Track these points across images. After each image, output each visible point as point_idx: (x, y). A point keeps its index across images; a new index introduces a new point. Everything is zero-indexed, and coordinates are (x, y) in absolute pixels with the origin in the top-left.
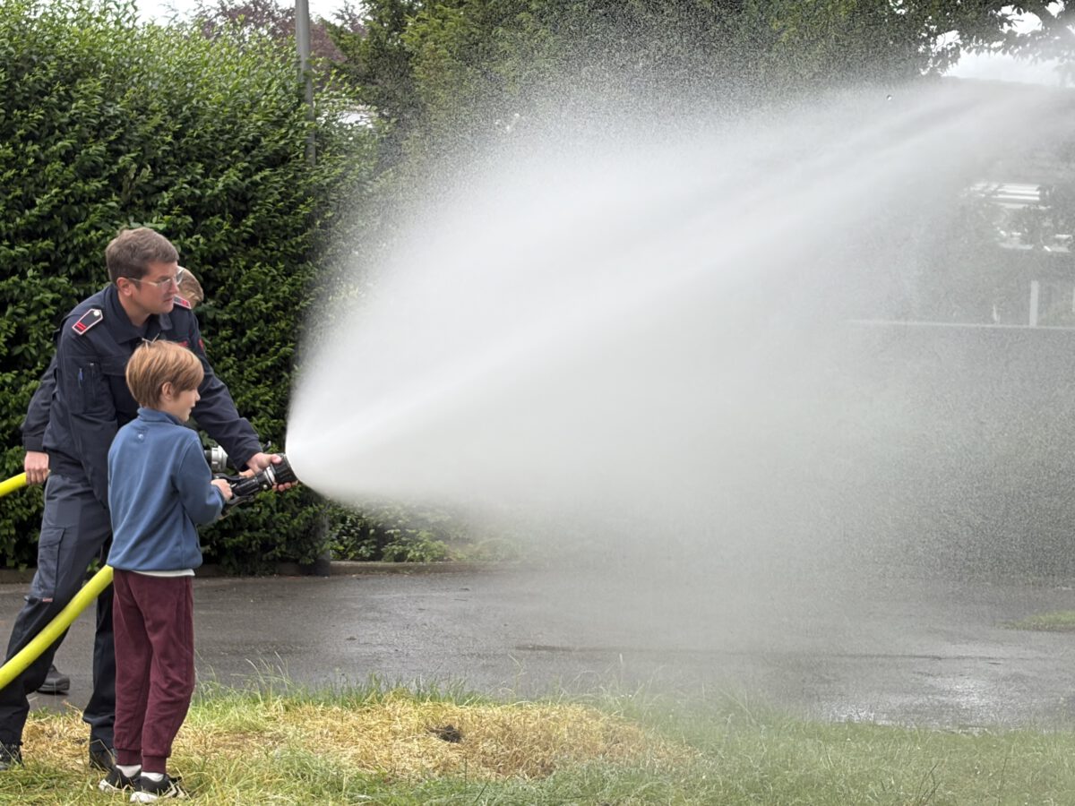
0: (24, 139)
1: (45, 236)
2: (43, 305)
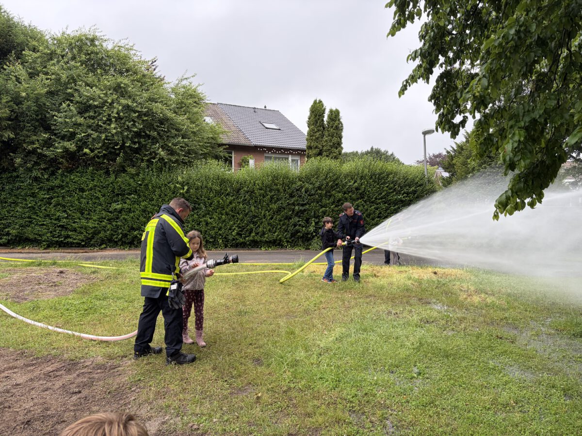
0: (381, 184)
1: (384, 198)
2: (383, 208)
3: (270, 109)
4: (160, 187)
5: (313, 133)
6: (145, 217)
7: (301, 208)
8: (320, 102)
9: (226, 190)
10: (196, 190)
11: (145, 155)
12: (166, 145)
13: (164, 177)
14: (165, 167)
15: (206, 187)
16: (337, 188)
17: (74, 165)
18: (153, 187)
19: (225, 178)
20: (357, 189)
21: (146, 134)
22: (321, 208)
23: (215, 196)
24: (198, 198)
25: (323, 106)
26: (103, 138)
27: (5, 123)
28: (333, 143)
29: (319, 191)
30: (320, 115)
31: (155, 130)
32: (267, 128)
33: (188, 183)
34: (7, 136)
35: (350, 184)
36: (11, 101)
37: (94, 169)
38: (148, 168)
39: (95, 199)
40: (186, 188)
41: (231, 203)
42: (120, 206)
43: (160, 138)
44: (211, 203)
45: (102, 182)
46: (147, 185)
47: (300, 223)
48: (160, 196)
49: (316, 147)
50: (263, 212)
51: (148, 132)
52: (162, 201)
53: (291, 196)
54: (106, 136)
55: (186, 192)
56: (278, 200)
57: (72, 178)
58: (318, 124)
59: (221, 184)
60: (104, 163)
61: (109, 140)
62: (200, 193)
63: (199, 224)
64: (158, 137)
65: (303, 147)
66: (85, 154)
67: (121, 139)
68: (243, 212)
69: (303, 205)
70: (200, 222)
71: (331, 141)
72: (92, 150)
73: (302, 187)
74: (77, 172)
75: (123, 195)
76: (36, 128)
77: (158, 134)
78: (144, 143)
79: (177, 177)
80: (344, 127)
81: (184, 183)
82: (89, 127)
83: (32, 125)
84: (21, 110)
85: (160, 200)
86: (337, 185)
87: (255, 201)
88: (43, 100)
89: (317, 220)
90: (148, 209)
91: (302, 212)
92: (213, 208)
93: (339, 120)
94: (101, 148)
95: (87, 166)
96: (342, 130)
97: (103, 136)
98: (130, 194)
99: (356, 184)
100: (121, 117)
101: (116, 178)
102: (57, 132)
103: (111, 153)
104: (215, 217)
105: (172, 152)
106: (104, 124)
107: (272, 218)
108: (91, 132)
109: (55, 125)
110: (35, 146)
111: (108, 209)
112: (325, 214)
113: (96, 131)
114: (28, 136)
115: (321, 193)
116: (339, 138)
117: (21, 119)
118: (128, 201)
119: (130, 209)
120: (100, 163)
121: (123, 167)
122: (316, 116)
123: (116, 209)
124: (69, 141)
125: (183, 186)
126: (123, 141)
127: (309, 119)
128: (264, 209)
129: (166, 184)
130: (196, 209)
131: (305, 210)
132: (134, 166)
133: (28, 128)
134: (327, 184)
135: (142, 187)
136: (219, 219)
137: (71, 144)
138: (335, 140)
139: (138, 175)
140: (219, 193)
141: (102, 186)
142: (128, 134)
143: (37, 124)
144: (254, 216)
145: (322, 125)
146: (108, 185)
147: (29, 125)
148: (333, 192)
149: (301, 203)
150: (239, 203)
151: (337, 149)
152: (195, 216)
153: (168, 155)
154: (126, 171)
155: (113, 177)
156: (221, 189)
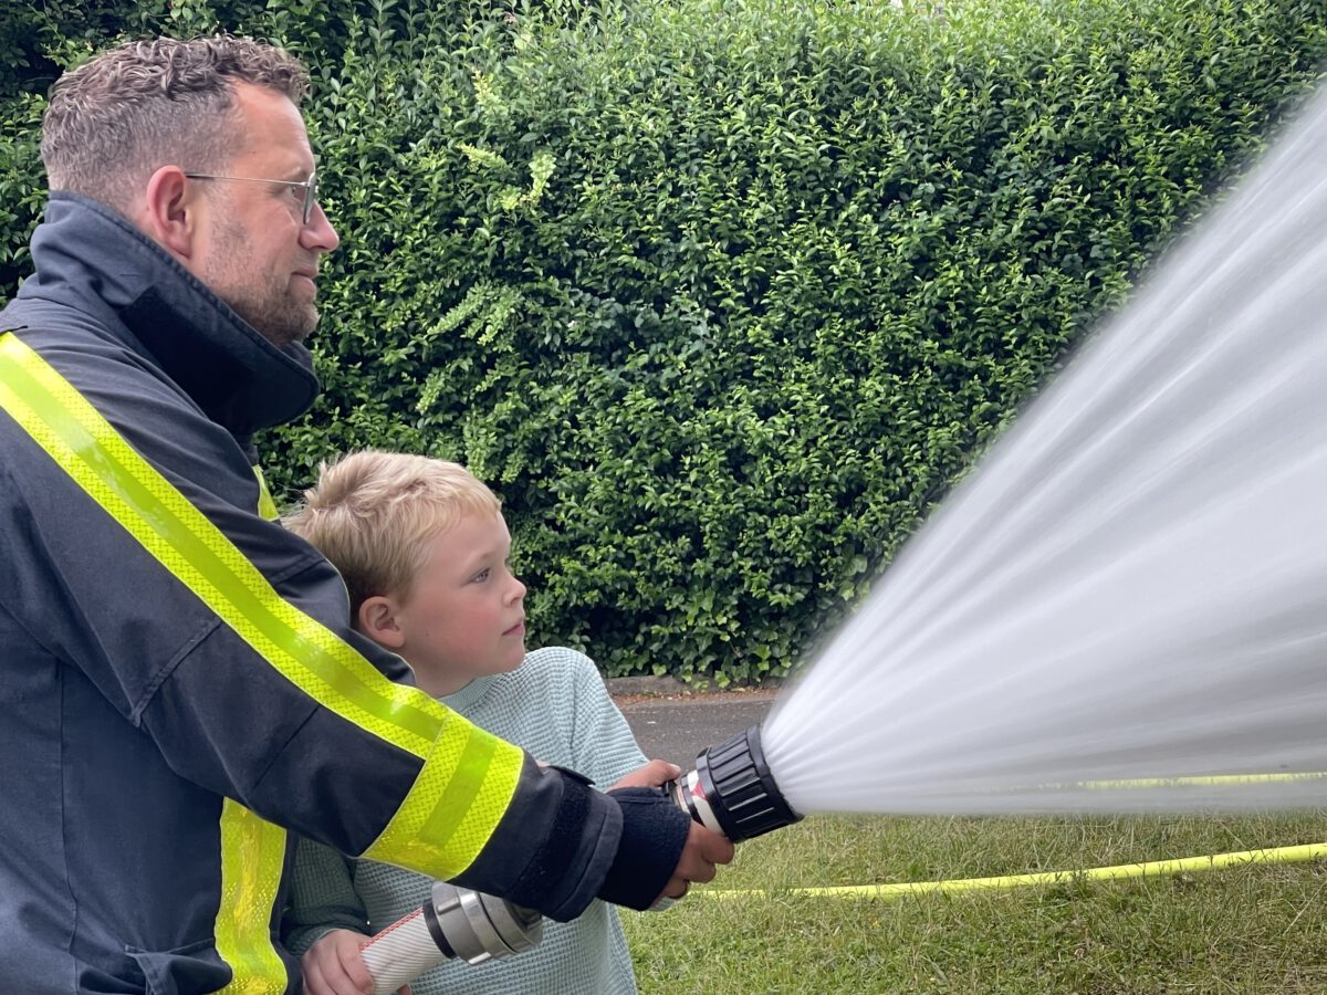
10: (625, 177)
15: (706, 146)
19: (860, 59)
23: (793, 217)
33: (557, 130)
40: (543, 167)
55: (549, 207)
79: (466, 85)
104: (798, 392)
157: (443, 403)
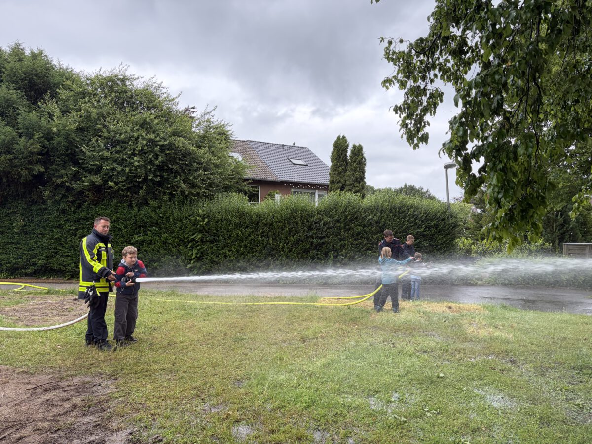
3: (298, 145)
4: (181, 220)
5: (337, 168)
6: (165, 249)
7: (319, 241)
8: (344, 137)
9: (245, 223)
10: (216, 222)
11: (168, 188)
12: (188, 178)
13: (186, 210)
14: (187, 200)
15: (226, 219)
16: (356, 222)
17: (99, 198)
18: (174, 219)
19: (244, 211)
20: (377, 222)
21: (169, 167)
22: (340, 241)
23: (235, 229)
24: (217, 231)
25: (346, 142)
26: (127, 171)
27: (36, 158)
28: (356, 177)
29: (337, 224)
30: (344, 151)
31: (178, 164)
32: (294, 164)
33: (208, 216)
34: (37, 169)
35: (370, 217)
36: (43, 137)
37: (118, 202)
38: (170, 201)
39: (118, 231)
40: (206, 220)
41: (249, 235)
42: (141, 238)
43: (183, 172)
44: (230, 236)
45: (125, 215)
46: (169, 217)
47: (319, 256)
48: (180, 228)
49: (339, 182)
50: (281, 245)
51: (170, 166)
52: (182, 234)
53: (310, 229)
54: (130, 170)
55: (206, 225)
56: (296, 232)
57: (97, 210)
58: (341, 159)
59: (241, 217)
60: (127, 196)
61: (133, 173)
62: (220, 225)
63: (217, 256)
64: (180, 171)
65: (326, 182)
66: (110, 187)
67: (143, 172)
68: (261, 245)
69: (321, 238)
70: (220, 254)
71: (353, 175)
72: (117, 184)
73: (320, 220)
74: (102, 205)
75: (145, 227)
76: (65, 163)
77: (180, 169)
78: (166, 176)
79: (198, 210)
80: (367, 162)
81: (204, 215)
82: (115, 161)
83: (61, 160)
84: (51, 146)
85: (180, 232)
86: (356, 218)
87: (274, 234)
88: (73, 135)
89: (335, 254)
90: (169, 241)
91: (321, 245)
92: (232, 240)
93: (362, 155)
94: (125, 181)
95: (111, 199)
96: (365, 165)
97: (127, 170)
98: (151, 226)
99: (375, 218)
100: (145, 151)
101: (139, 210)
102: (85, 166)
103: (135, 186)
104: (233, 248)
105: (193, 186)
106: (129, 158)
107: (290, 251)
108: (117, 166)
109: (84, 159)
110: (63, 179)
111: (129, 241)
112: (344, 247)
113: (121, 165)
114: (57, 170)
115: (340, 227)
116: (362, 173)
117: (51, 154)
118: (149, 233)
119: (151, 241)
120: (123, 196)
121: (146, 200)
122: (339, 151)
123: (137, 241)
124: (95, 174)
125: (204, 219)
126: (146, 174)
127: (332, 154)
128: (283, 241)
129: (187, 217)
130: (216, 242)
131: (324, 243)
132: (156, 199)
133: (58, 162)
134: (346, 217)
135: (164, 219)
136: (238, 251)
137: (97, 178)
138: (357, 174)
139: (160, 207)
140: (238, 226)
141: (125, 218)
142: (151, 168)
143: (66, 158)
144: (273, 248)
145: (345, 159)
146: (131, 217)
147: (59, 160)
148: (353, 226)
149: (319, 236)
150: (258, 235)
151: (359, 183)
152: (214, 248)
153: (190, 188)
154: (149, 204)
155: (136, 209)
156: (240, 222)
157: (191, 246)
